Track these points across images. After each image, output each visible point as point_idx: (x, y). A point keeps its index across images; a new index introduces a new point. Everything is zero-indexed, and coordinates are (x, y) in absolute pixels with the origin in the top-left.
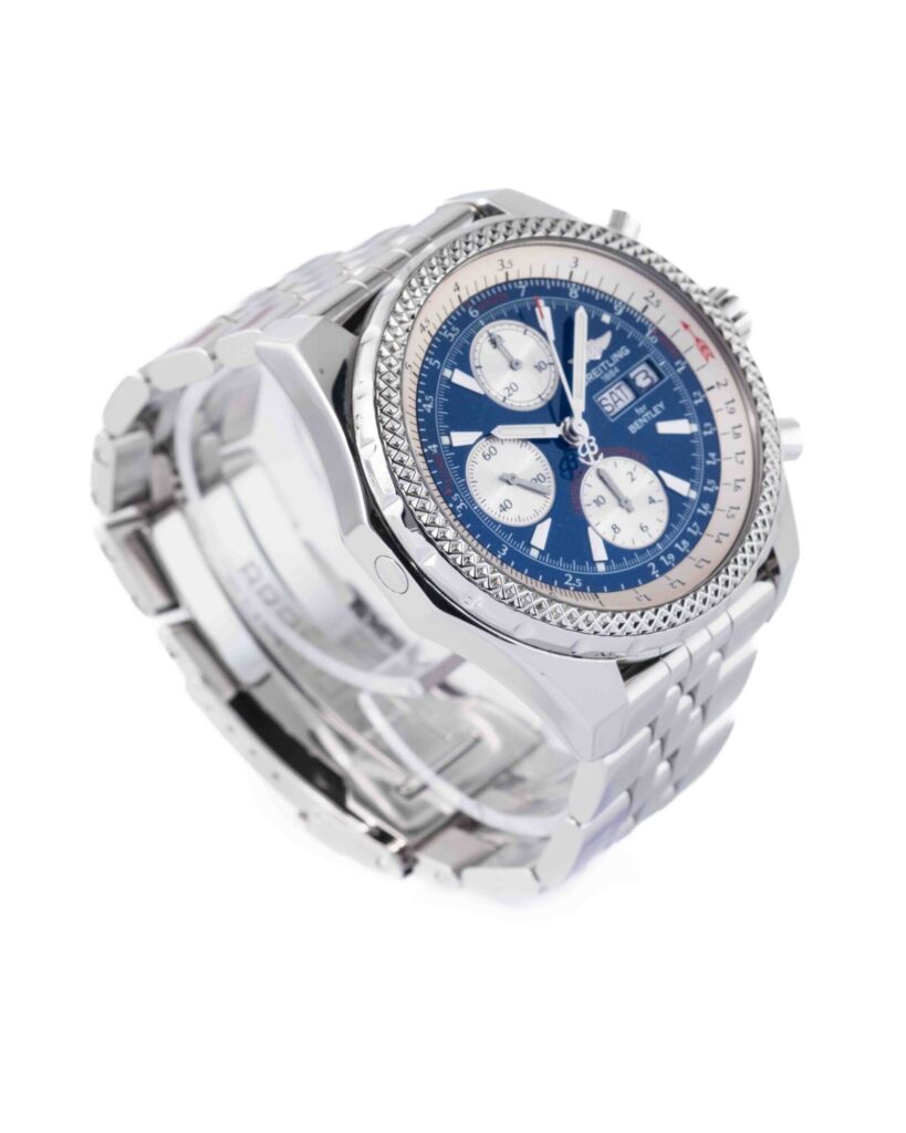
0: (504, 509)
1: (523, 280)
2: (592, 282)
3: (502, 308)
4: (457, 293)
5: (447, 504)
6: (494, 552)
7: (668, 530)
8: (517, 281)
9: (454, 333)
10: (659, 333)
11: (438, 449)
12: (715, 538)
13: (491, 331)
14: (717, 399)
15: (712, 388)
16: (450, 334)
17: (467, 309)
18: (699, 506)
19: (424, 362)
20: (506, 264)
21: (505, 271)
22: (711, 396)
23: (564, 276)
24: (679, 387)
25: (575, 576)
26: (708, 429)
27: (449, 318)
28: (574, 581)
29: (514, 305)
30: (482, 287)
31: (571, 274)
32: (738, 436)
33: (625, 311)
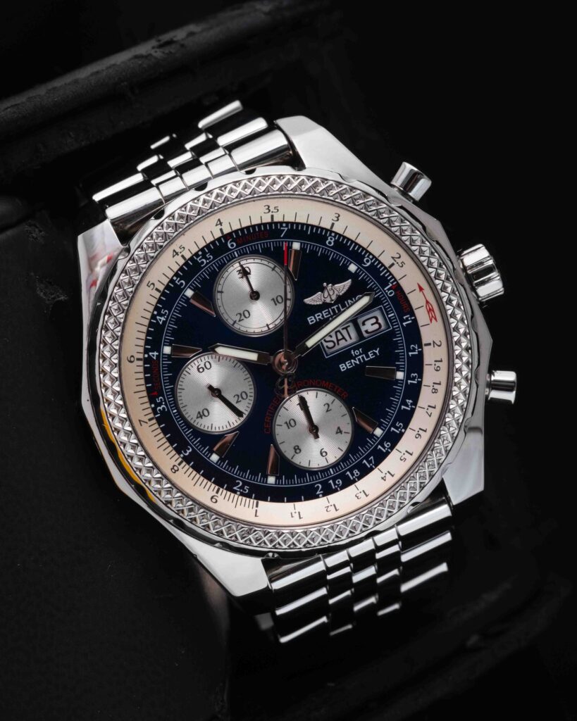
0: (201, 417)
1: (287, 223)
2: (351, 234)
3: (259, 245)
4: (219, 227)
5: (151, 404)
6: (178, 451)
7: (345, 458)
8: (281, 223)
9: (206, 259)
10: (398, 288)
11: (158, 357)
12: (383, 475)
13: (242, 263)
14: (430, 355)
15: (429, 344)
16: (204, 260)
17: (226, 241)
18: (381, 443)
19: (172, 281)
20: (272, 209)
21: (271, 213)
22: (426, 350)
23: (326, 224)
24: (400, 338)
25: (245, 483)
26: (413, 379)
27: (207, 246)
28: (242, 488)
29: (271, 243)
30: (246, 223)
31: (333, 224)
32: (435, 391)
33: (372, 264)
